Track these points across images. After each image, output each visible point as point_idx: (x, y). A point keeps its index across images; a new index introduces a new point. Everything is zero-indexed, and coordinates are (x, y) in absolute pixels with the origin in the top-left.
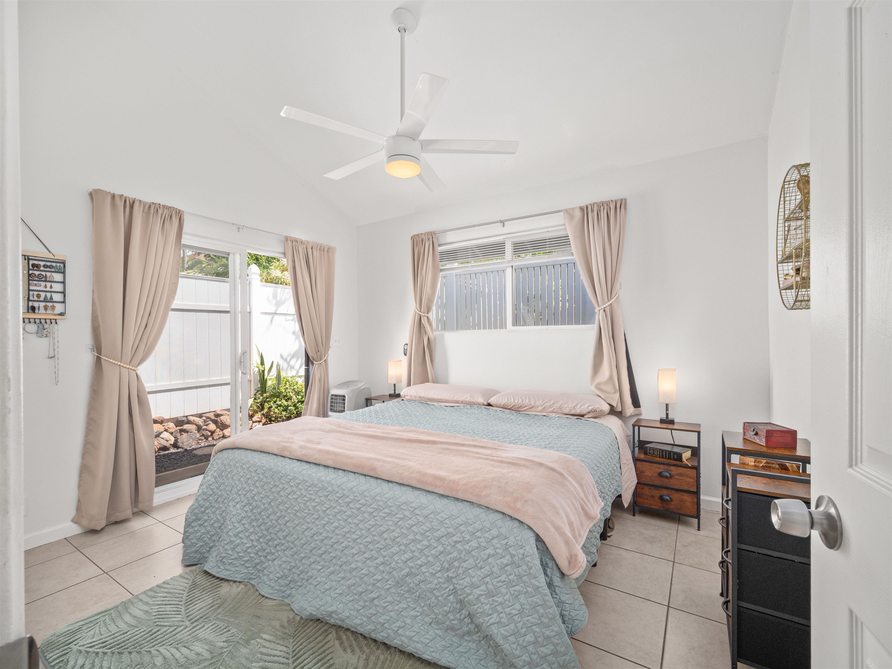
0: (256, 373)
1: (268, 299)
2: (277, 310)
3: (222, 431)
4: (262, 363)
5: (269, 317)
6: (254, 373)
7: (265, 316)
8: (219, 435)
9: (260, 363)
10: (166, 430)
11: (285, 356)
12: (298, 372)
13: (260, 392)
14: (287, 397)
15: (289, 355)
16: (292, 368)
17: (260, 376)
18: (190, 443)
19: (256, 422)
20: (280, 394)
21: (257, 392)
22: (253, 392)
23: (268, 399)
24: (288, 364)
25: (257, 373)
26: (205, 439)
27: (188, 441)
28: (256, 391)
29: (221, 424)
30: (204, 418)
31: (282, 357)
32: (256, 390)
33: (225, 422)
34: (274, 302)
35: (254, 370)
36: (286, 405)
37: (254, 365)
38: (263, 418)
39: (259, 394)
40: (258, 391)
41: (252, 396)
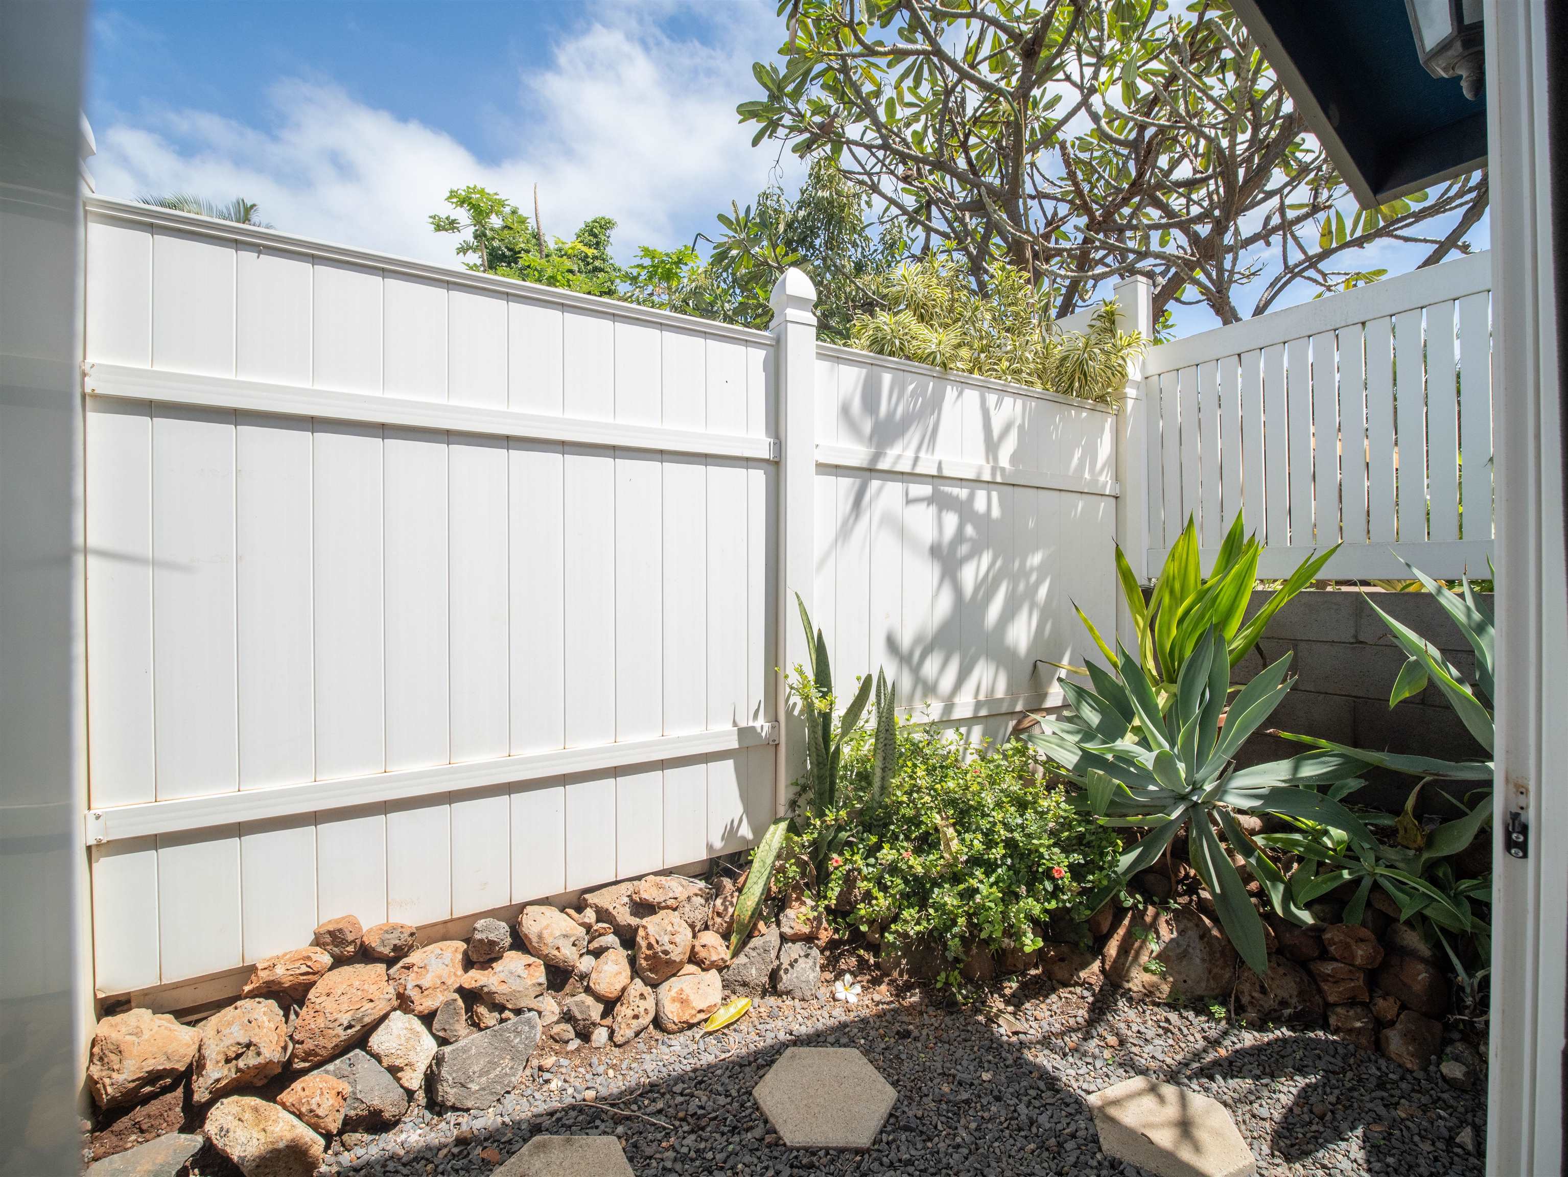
0: (796, 713)
1: (845, 410)
2: (876, 457)
3: (655, 986)
4: (823, 678)
5: (846, 484)
6: (789, 713)
7: (830, 480)
8: (636, 1017)
9: (811, 677)
10: (404, 1003)
11: (906, 640)
12: (949, 707)
13: (811, 795)
14: (918, 826)
15: (917, 640)
16: (929, 689)
17: (813, 731)
18: (498, 1080)
19: (795, 938)
20: (889, 816)
21: (799, 794)
22: (784, 795)
23: (843, 835)
24: (916, 671)
25: (802, 712)
26: (578, 1035)
27: (493, 1064)
28: (799, 788)
29: (647, 958)
30: (590, 915)
31: (892, 644)
32: (797, 784)
33: (666, 952)
34: (867, 427)
35: (791, 702)
36: (919, 870)
37: (790, 681)
38: (825, 924)
39: (810, 802)
40: (804, 789)
41: (782, 811)
